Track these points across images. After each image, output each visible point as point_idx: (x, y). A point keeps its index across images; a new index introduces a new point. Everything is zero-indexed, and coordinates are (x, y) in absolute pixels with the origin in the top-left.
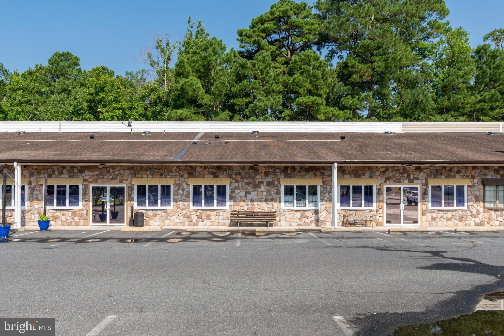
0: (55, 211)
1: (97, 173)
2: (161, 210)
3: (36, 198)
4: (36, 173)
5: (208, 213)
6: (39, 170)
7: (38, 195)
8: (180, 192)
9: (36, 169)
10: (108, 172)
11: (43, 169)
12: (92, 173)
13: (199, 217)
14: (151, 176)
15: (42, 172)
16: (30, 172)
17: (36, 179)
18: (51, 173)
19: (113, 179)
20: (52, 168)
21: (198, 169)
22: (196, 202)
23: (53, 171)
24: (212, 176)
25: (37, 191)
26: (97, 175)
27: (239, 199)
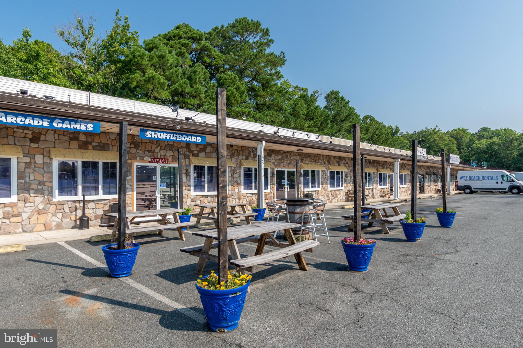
0: (251, 195)
1: (280, 157)
2: (315, 191)
3: (236, 182)
4: (236, 154)
5: (337, 192)
6: (239, 151)
7: (238, 178)
8: (324, 176)
9: (235, 150)
10: (287, 157)
11: (242, 150)
12: (276, 158)
13: (333, 196)
14: (310, 163)
15: (241, 153)
16: (231, 153)
17: (236, 161)
18: (248, 155)
19: (289, 164)
20: (248, 150)
21: (332, 158)
22: (332, 185)
23: (249, 153)
24: (337, 164)
25: (236, 173)
26: (280, 159)
27: (348, 181)
